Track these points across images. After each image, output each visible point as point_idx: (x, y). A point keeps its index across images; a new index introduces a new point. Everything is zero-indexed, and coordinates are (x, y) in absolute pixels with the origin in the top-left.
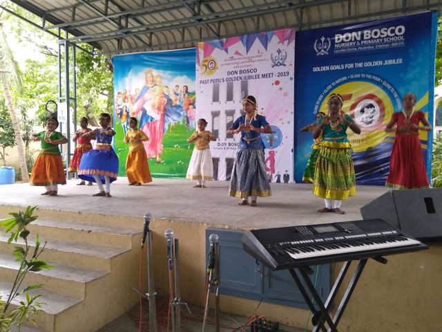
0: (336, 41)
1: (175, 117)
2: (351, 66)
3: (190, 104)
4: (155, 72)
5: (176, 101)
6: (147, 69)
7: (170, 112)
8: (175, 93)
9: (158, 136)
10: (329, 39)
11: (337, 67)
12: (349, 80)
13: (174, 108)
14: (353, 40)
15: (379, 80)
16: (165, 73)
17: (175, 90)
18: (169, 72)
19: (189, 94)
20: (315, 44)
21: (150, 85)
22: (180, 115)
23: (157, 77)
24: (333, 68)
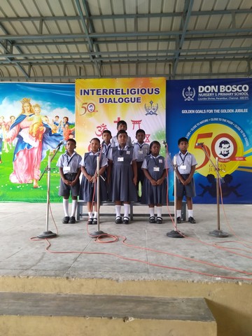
0: (200, 91)
1: (54, 145)
2: (211, 111)
4: (33, 102)
5: (55, 130)
7: (49, 140)
8: (55, 123)
10: (194, 89)
11: (201, 112)
12: (210, 122)
14: (212, 91)
15: (232, 123)
17: (55, 120)
18: (49, 103)
20: (183, 92)
21: (27, 114)
23: (35, 106)
24: (197, 112)
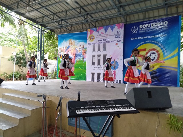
0: (140, 28)
1: (79, 57)
2: (146, 37)
3: (84, 52)
5: (80, 51)
10: (137, 27)
12: (145, 43)
13: (79, 54)
14: (147, 27)
15: (157, 43)
17: (79, 47)
18: (77, 40)
19: (84, 48)
20: (132, 29)
21: (70, 45)
22: (81, 56)
24: (139, 38)
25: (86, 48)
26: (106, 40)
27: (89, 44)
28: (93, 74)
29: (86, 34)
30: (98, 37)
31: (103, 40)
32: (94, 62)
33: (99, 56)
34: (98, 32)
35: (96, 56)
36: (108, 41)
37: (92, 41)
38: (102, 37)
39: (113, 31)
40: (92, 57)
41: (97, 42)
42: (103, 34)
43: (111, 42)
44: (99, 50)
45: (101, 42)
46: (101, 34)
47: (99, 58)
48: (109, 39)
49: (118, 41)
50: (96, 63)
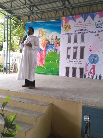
1: (51, 49)
3: (57, 44)
4: (43, 30)
5: (51, 42)
6: (40, 29)
7: (49, 47)
8: (51, 39)
9: (43, 57)
13: (51, 45)
16: (47, 30)
17: (51, 37)
19: (57, 39)
22: (53, 48)
23: (44, 32)
25: (59, 39)
26: (84, 30)
27: (63, 34)
28: (67, 69)
29: (60, 22)
30: (75, 26)
31: (81, 30)
32: (69, 55)
33: (75, 48)
34: (75, 21)
35: (72, 49)
36: (87, 31)
37: (68, 31)
38: (79, 27)
39: (93, 20)
40: (67, 49)
41: (74, 32)
42: (81, 23)
43: (90, 32)
44: (76, 41)
45: (79, 32)
46: (79, 23)
47: (75, 50)
48: (88, 30)
49: (99, 31)
50: (72, 56)
